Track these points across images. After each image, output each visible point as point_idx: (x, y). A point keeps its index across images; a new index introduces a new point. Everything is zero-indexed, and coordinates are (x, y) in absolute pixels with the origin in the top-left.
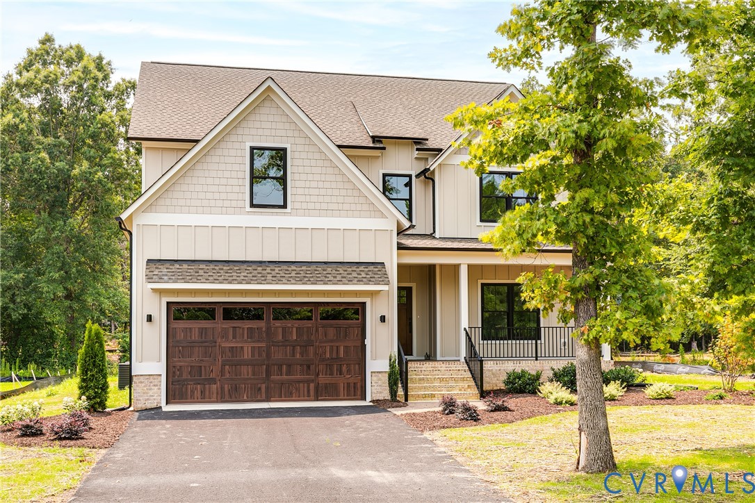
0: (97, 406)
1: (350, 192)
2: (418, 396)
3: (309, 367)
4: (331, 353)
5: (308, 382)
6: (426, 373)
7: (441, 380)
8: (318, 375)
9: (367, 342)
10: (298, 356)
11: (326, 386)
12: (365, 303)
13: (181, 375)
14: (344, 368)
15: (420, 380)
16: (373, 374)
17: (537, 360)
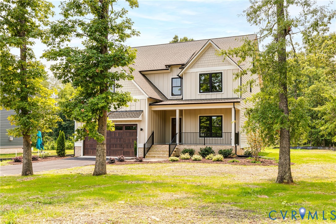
0: (61, 155)
1: (133, 87)
2: (150, 156)
3: (121, 145)
4: (128, 141)
5: (121, 150)
6: (160, 149)
7: (163, 151)
8: (124, 148)
9: (138, 137)
10: (118, 142)
11: (126, 152)
12: (137, 124)
13: (87, 147)
14: (132, 146)
15: (156, 151)
16: (139, 149)
17: (204, 145)
